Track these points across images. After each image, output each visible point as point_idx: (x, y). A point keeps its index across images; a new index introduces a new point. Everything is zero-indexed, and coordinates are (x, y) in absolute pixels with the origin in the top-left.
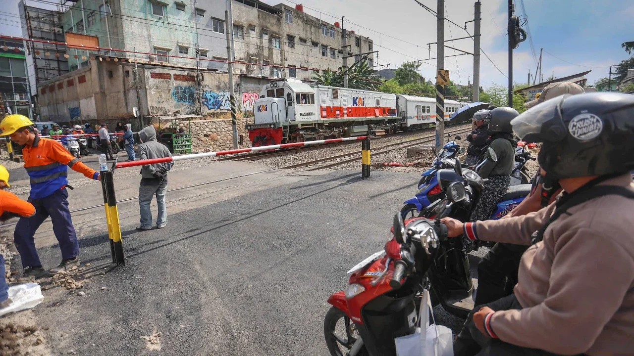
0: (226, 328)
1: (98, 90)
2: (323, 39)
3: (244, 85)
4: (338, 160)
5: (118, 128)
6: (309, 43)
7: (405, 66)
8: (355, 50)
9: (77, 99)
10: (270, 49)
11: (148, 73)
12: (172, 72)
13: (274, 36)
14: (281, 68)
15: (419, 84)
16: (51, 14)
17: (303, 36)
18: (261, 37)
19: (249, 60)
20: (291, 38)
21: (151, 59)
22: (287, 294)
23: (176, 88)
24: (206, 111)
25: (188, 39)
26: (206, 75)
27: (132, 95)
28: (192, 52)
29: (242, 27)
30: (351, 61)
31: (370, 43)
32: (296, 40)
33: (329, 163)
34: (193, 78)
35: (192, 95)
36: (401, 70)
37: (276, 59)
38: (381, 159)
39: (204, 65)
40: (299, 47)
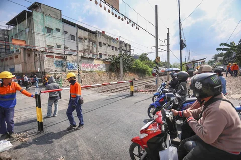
0: (90, 154)
1: (23, 61)
2: (113, 44)
3: (82, 61)
4: (120, 90)
5: (31, 77)
6: (107, 46)
7: (143, 54)
8: (124, 49)
9: (14, 65)
10: (93, 48)
11: (45, 55)
12: (55, 55)
13: (94, 43)
14: (97, 55)
15: (148, 61)
16: (4, 31)
17: (105, 43)
18: (89, 43)
19: (84, 52)
20: (100, 44)
21: (46, 50)
22: (110, 140)
23: (56, 61)
24: (67, 70)
25: (61, 43)
26: (68, 57)
27: (38, 64)
28: (62, 47)
29: (82, 39)
30: (123, 52)
31: (130, 46)
32: (102, 44)
33: (116, 91)
34: (63, 58)
35: (62, 64)
36: (141, 56)
37: (95, 51)
38: (136, 89)
39: (67, 53)
40: (103, 47)
